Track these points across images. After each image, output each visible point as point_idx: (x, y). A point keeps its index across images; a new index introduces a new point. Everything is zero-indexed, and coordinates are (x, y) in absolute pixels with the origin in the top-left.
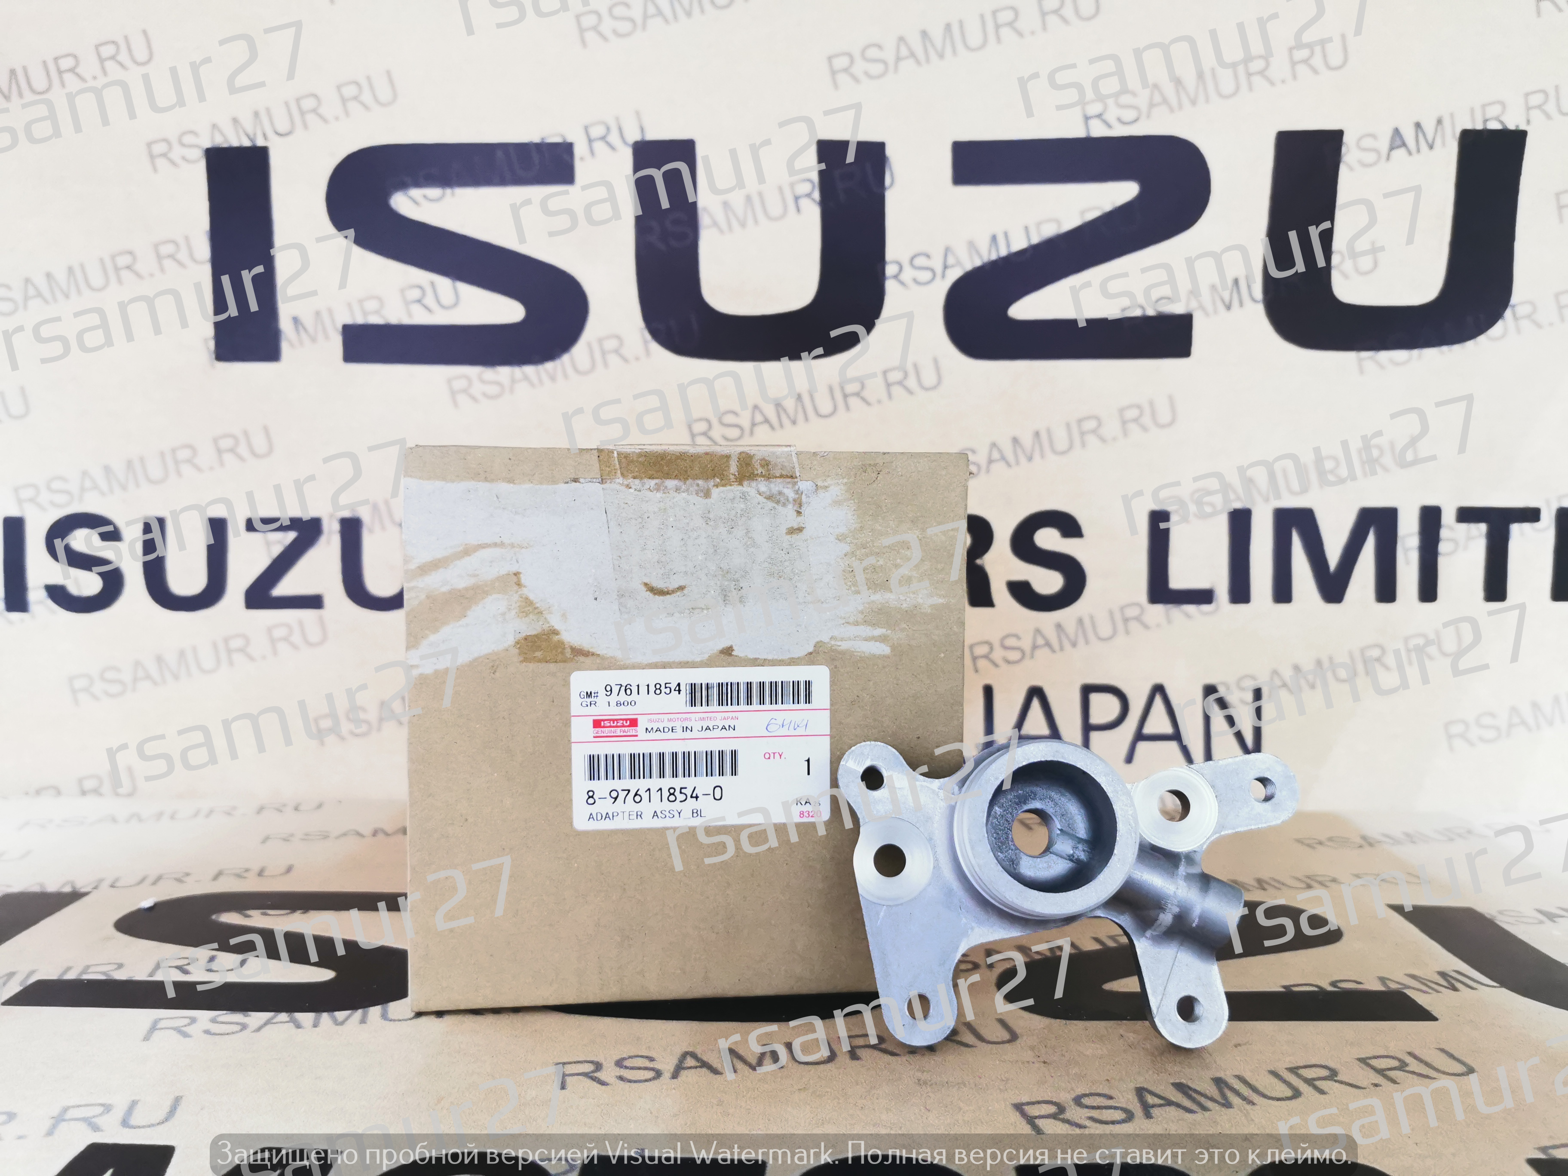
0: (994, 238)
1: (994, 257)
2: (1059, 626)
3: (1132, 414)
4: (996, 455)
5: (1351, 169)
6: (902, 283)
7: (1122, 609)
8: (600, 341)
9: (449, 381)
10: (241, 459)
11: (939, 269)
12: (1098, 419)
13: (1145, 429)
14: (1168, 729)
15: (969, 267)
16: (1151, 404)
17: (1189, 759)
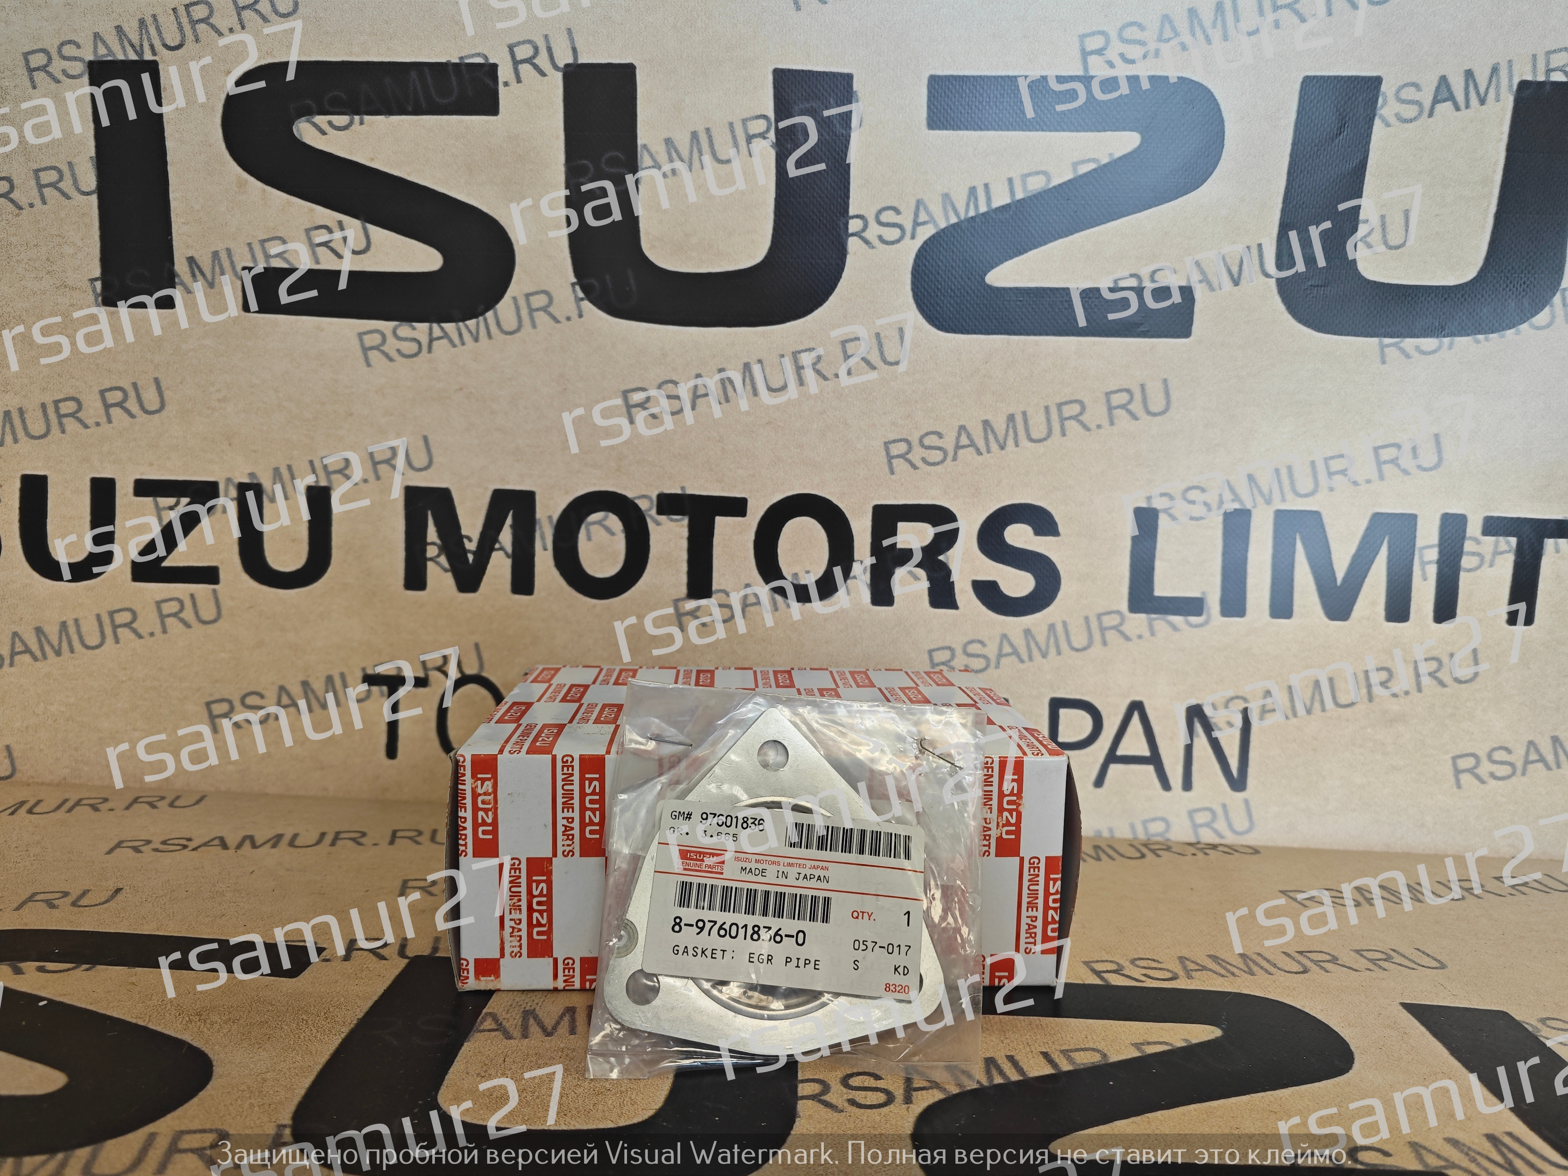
0: (973, 191)
1: (972, 213)
2: (1027, 632)
3: (1119, 399)
4: (964, 441)
5: (1388, 125)
6: (867, 242)
7: (1099, 616)
8: (528, 296)
9: (361, 335)
10: (132, 416)
11: (908, 227)
12: (1080, 402)
13: (1135, 417)
14: (1144, 751)
15: (943, 225)
16: (1143, 387)
17: (1166, 785)
